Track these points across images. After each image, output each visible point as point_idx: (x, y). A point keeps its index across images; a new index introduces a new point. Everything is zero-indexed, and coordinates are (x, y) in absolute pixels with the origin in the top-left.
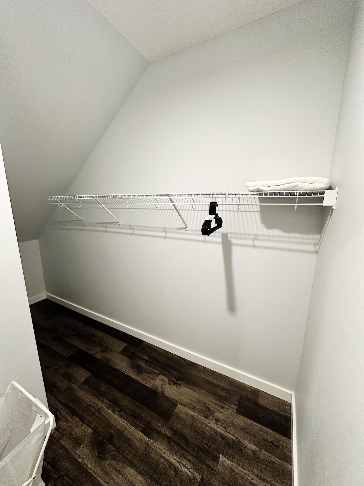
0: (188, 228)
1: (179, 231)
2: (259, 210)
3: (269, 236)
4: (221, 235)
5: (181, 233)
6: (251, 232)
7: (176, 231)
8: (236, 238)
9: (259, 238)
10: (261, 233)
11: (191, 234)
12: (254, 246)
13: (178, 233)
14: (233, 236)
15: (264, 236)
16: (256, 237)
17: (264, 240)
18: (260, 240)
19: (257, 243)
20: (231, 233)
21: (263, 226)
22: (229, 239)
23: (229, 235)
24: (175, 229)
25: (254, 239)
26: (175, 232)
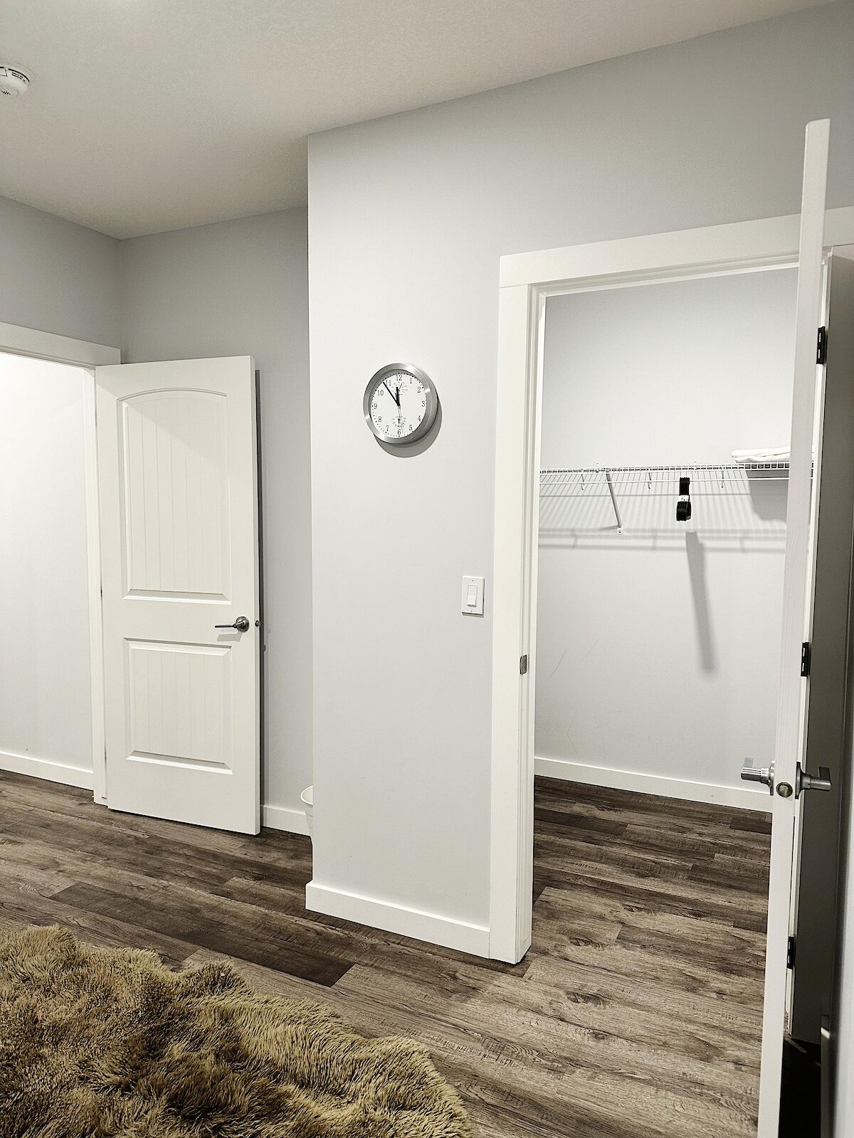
0: (622, 528)
1: (604, 533)
2: (748, 492)
3: (766, 531)
4: (684, 535)
5: (606, 537)
6: (738, 527)
7: (597, 533)
8: (711, 538)
9: (750, 535)
10: (753, 527)
11: (627, 537)
12: (744, 550)
13: (601, 537)
14: (707, 535)
15: (758, 531)
16: (745, 534)
17: (758, 539)
18: (752, 539)
19: (748, 544)
20: (703, 531)
21: (756, 517)
22: (700, 540)
23: (699, 535)
24: (594, 530)
25: (742, 539)
26: (593, 537)
